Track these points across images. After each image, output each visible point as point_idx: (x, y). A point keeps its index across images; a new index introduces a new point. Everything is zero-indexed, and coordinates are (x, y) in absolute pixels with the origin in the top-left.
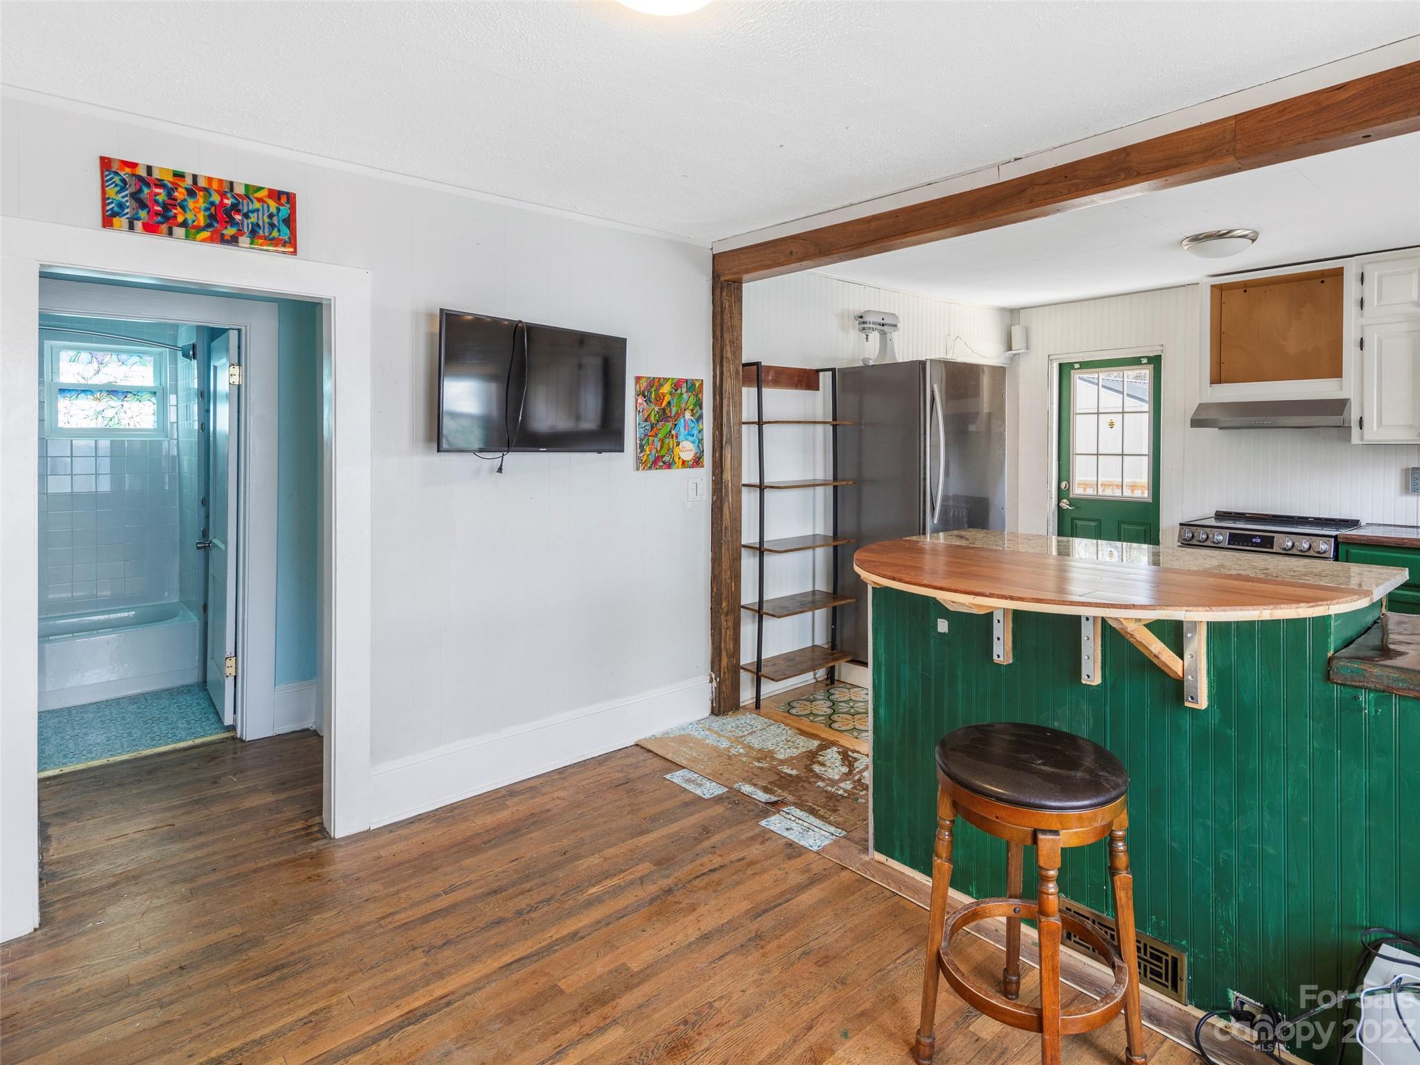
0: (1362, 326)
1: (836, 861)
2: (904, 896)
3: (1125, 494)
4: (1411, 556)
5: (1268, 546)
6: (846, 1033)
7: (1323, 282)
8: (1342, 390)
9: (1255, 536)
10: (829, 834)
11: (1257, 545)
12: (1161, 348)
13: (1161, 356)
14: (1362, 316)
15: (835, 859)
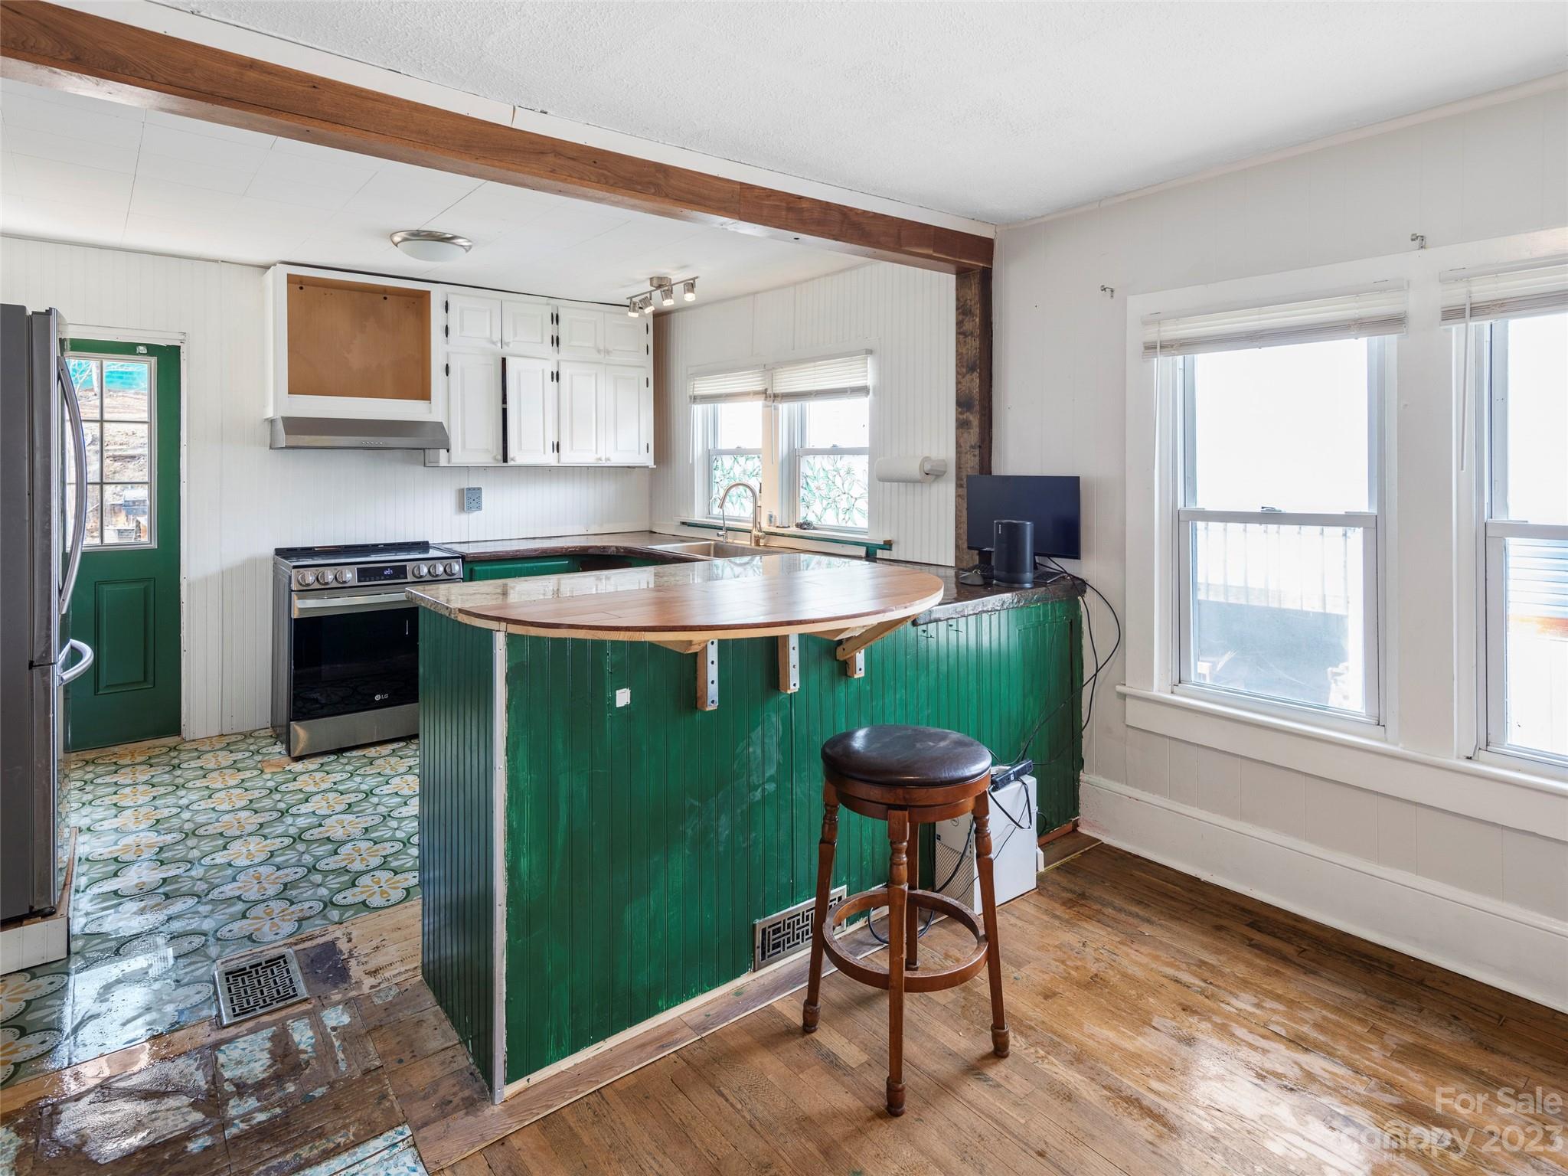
0: (448, 354)
1: (477, 1149)
2: (608, 1082)
3: (107, 541)
4: (520, 565)
5: (402, 576)
6: (854, 1172)
7: (385, 298)
8: (430, 412)
9: (386, 568)
10: (387, 1151)
11: (390, 577)
12: (183, 337)
13: (179, 347)
14: (447, 343)
15: (473, 1147)
